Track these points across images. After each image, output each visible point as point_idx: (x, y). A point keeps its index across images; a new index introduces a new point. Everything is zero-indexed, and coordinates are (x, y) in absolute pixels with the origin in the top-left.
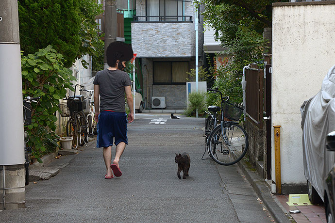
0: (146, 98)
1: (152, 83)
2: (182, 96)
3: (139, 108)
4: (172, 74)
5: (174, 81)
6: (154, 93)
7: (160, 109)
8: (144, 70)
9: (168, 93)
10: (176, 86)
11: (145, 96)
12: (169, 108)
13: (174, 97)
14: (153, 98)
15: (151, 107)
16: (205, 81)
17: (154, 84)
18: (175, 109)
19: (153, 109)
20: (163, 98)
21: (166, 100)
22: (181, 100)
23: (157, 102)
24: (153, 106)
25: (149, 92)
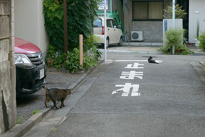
0: (127, 32)
1: (132, 20)
2: (157, 31)
3: (119, 42)
4: (148, 11)
5: (150, 18)
6: (133, 28)
7: (139, 41)
8: (125, 8)
9: (145, 28)
10: (152, 22)
11: (125, 30)
12: (146, 40)
13: (150, 32)
14: (132, 32)
15: (131, 39)
16: (181, 18)
17: (134, 20)
18: (151, 42)
19: (132, 41)
20: (141, 32)
21: (143, 34)
22: (156, 34)
23: (136, 36)
24: (132, 39)
25: (129, 27)
